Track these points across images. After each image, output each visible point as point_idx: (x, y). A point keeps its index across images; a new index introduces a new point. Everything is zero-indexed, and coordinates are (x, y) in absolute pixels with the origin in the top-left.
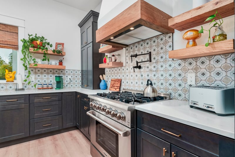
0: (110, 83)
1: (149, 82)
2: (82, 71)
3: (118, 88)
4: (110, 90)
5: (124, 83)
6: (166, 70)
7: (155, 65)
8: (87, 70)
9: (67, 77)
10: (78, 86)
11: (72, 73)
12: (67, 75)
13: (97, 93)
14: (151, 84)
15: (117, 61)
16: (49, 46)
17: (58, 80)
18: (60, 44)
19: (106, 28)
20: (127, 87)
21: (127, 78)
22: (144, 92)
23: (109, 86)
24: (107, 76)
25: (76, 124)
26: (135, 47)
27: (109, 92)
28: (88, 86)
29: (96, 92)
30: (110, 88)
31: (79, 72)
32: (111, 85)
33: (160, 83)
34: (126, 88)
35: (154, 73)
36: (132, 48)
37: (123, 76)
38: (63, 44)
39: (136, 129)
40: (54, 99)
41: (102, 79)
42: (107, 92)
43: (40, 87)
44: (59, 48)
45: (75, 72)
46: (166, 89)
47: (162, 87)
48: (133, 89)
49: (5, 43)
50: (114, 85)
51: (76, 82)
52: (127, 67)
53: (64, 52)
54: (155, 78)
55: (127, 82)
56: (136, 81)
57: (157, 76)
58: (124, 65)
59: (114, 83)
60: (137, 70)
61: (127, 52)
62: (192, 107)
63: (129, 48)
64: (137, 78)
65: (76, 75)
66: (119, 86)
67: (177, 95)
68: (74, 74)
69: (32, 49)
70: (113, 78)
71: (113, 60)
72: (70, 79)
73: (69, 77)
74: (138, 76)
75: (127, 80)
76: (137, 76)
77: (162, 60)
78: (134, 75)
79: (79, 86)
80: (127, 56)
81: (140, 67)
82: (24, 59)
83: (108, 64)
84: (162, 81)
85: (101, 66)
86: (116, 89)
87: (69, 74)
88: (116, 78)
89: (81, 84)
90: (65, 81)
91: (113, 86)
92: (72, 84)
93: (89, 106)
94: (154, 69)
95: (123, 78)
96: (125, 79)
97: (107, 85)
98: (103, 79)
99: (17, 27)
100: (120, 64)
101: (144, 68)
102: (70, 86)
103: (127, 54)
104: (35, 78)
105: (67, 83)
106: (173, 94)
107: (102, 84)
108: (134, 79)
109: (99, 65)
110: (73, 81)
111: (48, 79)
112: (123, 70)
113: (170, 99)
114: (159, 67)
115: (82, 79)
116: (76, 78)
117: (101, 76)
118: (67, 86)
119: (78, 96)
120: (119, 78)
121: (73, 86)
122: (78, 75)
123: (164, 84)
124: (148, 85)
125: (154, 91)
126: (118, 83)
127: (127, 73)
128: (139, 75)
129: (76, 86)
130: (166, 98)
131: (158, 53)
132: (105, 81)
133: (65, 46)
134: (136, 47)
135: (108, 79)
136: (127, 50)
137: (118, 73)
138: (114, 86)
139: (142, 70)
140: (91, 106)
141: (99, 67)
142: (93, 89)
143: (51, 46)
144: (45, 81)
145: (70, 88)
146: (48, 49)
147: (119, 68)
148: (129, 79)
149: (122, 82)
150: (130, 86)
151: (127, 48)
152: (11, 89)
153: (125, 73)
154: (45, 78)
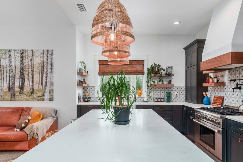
0: (213, 99)
2: (186, 87)
3: (220, 104)
4: (212, 105)
5: (226, 100)
8: (191, 86)
9: (174, 92)
10: (182, 100)
11: (178, 90)
12: (174, 91)
13: (201, 107)
15: (220, 81)
16: (163, 71)
17: (168, 96)
18: (169, 68)
19: (208, 62)
20: (229, 103)
21: (229, 96)
22: (239, 108)
23: (212, 102)
24: (210, 93)
25: (182, 130)
26: (236, 71)
27: (211, 107)
28: (192, 100)
29: (199, 106)
30: (213, 104)
31: (184, 89)
32: (214, 101)
34: (228, 105)
36: (233, 71)
37: (225, 94)
38: (171, 68)
39: (226, 130)
40: (167, 109)
41: (205, 95)
42: (209, 106)
43: (156, 100)
44: (169, 71)
45: (180, 89)
48: (234, 106)
49: (138, 72)
50: (217, 101)
51: (181, 97)
52: (229, 87)
53: (173, 73)
55: (229, 100)
56: (237, 99)
58: (227, 84)
59: (217, 100)
60: (238, 90)
61: (229, 74)
63: (231, 72)
64: (237, 97)
65: (181, 91)
66: (221, 102)
68: (179, 90)
69: (153, 75)
70: (216, 95)
71: (216, 81)
72: (176, 94)
73: (176, 93)
74: (239, 95)
75: (229, 98)
76: (237, 95)
78: (235, 94)
79: (184, 100)
80: (229, 78)
81: (240, 88)
82: (148, 82)
83: (211, 84)
85: (204, 85)
86: (218, 105)
87: (176, 91)
88: (219, 95)
89: (185, 99)
90: (173, 96)
91: (215, 102)
92: (177, 99)
93: (195, 116)
95: (225, 96)
96: (227, 97)
97: (210, 101)
98: (207, 96)
99: (143, 61)
100: (223, 84)
102: (176, 100)
103: (229, 76)
104: (153, 94)
105: (174, 97)
107: (205, 99)
108: (235, 98)
109: (203, 84)
110: (179, 96)
111: (161, 94)
112: (225, 89)
115: (186, 94)
116: (181, 93)
117: (204, 93)
118: (174, 100)
119: (185, 108)
120: (222, 96)
121: (179, 100)
122: (183, 91)
126: (220, 100)
127: (229, 92)
129: (181, 100)
132: (208, 97)
133: (173, 68)
134: (238, 71)
135: (211, 95)
136: (229, 72)
137: (220, 91)
138: (217, 102)
139: (242, 90)
140: (196, 116)
141: (203, 86)
142: (197, 104)
143: (164, 70)
144: (159, 96)
145: (176, 101)
146: (163, 73)
147: (222, 87)
148: (231, 97)
149: (224, 99)
150: (232, 103)
151: (229, 70)
152: (140, 101)
153: (227, 91)
154: (159, 93)
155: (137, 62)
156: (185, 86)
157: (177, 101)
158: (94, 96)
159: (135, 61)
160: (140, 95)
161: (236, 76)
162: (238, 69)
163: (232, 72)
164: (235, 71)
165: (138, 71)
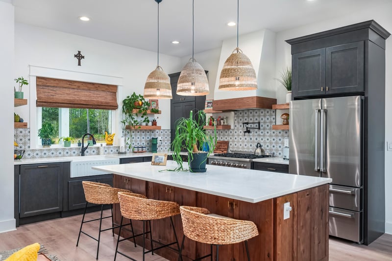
1: (259, 145)
3: (225, 151)
4: (214, 152)
5: (232, 145)
6: (271, 136)
7: (262, 131)
9: (158, 138)
11: (162, 134)
12: (157, 136)
14: (260, 146)
15: (225, 124)
18: (154, 101)
20: (236, 148)
21: (236, 140)
22: (255, 153)
30: (215, 150)
31: (169, 132)
32: (216, 148)
33: (266, 146)
35: (262, 137)
37: (231, 138)
38: (157, 101)
43: (136, 150)
44: (154, 106)
45: (165, 132)
46: (271, 150)
47: (268, 148)
50: (220, 147)
51: (166, 145)
52: (235, 130)
54: (262, 141)
55: (236, 145)
56: (246, 143)
57: (264, 140)
58: (232, 127)
59: (220, 146)
60: (247, 134)
61: (236, 116)
62: (284, 159)
64: (246, 141)
65: (166, 136)
66: (226, 148)
67: (278, 154)
68: (164, 135)
70: (218, 140)
72: (161, 140)
73: (160, 138)
75: (236, 143)
76: (246, 139)
77: (268, 128)
78: (243, 138)
80: (235, 120)
81: (249, 132)
84: (268, 144)
86: (223, 151)
87: (159, 135)
88: (222, 140)
91: (218, 149)
92: (162, 147)
94: (262, 134)
95: (231, 140)
96: (233, 141)
100: (227, 127)
101: (252, 133)
103: (235, 118)
106: (276, 154)
108: (243, 142)
110: (163, 143)
111: (141, 141)
112: (231, 132)
113: (273, 157)
114: (266, 132)
116: (166, 139)
120: (226, 140)
122: (168, 135)
123: (270, 146)
124: (257, 147)
125: (262, 151)
126: (224, 145)
127: (236, 136)
128: (248, 139)
129: (166, 148)
130: (270, 156)
131: (265, 122)
133: (159, 102)
136: (236, 114)
137: (224, 135)
138: (220, 149)
139: (251, 134)
145: (159, 151)
147: (226, 130)
148: (238, 142)
149: (229, 144)
150: (239, 148)
151: (235, 112)
152: (112, 153)
153: (233, 135)
154: (138, 140)
155: (107, 87)
156: (170, 129)
157: (162, 150)
158: (27, 147)
159: (103, 86)
160: (110, 142)
161: (244, 119)
162: (246, 111)
163: (239, 114)
164: (242, 113)
165: (108, 103)
